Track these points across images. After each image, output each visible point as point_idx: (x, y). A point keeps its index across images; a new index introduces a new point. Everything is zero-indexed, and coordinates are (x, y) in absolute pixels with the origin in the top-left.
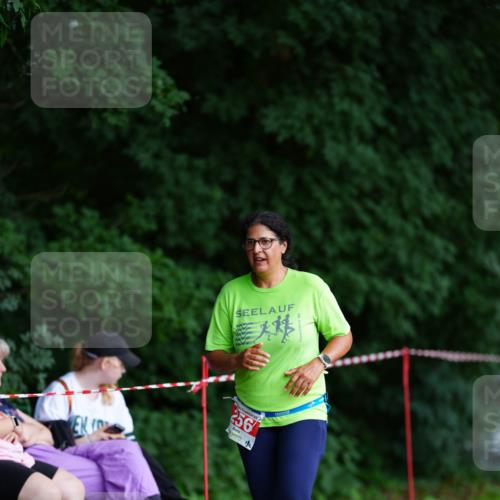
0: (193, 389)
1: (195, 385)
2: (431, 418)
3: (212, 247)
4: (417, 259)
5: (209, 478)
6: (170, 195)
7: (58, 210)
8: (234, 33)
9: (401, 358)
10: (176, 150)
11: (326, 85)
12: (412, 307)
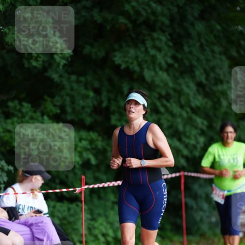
0: (77, 191)
1: (78, 189)
2: (195, 206)
3: (88, 120)
4: (188, 128)
5: (85, 235)
6: (68, 95)
7: (10, 104)
8: (97, 17)
9: (180, 177)
10: (70, 74)
11: (143, 42)
12: (186, 152)
